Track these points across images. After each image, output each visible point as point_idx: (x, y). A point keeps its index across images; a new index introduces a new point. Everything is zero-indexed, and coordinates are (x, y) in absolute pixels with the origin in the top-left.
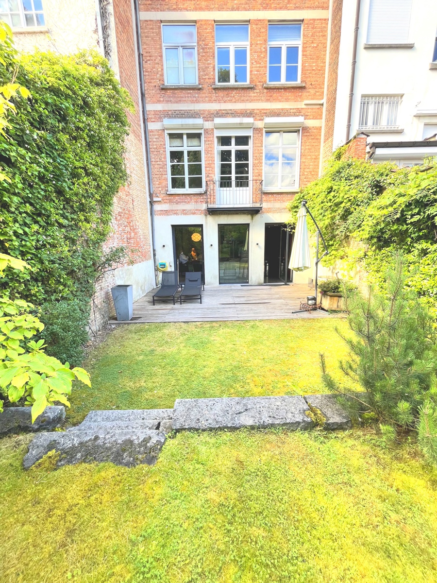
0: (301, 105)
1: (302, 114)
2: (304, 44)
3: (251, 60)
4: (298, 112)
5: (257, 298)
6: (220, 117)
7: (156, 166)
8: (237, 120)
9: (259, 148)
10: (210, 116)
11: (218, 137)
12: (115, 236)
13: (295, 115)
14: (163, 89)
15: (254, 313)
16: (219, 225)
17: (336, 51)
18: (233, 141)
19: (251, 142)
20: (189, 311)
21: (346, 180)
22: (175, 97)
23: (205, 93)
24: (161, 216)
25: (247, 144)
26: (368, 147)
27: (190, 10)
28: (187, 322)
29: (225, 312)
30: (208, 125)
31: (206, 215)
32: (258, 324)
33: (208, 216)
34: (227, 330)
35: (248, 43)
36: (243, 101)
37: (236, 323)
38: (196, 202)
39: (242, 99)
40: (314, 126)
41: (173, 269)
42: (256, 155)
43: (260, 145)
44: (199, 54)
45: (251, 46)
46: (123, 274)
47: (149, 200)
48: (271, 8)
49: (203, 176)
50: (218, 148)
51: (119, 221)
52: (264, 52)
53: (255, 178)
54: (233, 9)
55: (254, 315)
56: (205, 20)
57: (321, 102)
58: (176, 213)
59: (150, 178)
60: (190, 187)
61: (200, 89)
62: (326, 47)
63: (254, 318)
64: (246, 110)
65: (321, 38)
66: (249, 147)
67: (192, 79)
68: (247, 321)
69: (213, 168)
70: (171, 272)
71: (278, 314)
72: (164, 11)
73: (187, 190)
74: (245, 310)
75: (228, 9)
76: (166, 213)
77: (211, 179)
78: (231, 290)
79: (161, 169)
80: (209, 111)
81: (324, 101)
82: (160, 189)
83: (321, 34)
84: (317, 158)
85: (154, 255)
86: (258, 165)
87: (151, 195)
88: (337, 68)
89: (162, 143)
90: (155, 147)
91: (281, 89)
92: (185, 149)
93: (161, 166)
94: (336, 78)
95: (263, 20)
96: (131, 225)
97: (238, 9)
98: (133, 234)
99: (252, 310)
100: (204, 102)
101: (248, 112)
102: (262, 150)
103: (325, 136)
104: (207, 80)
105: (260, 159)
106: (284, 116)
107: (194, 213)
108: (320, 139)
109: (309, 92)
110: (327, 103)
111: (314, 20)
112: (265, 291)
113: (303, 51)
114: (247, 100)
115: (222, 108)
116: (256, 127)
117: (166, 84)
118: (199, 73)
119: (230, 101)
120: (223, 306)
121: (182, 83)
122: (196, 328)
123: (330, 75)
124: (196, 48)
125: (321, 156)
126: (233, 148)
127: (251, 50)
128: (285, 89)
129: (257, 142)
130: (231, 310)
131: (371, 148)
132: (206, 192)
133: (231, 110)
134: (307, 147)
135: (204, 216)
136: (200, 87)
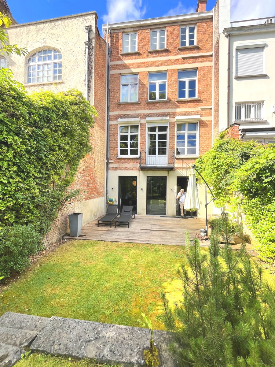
0: (199, 109)
1: (199, 114)
2: (198, 78)
3: (168, 88)
4: (197, 113)
5: (168, 227)
6: (150, 117)
7: (112, 143)
8: (159, 118)
9: (173, 133)
10: (144, 117)
11: (148, 127)
12: (78, 182)
13: (195, 114)
14: (119, 104)
15: (161, 239)
16: (147, 177)
17: (217, 81)
18: (157, 130)
19: (168, 130)
20: (118, 233)
21: (225, 151)
22: (125, 108)
23: (142, 105)
24: (113, 171)
25: (166, 131)
26: (240, 131)
27: (136, 68)
28: (113, 242)
29: (141, 236)
30: (143, 121)
31: (139, 171)
32: (160, 247)
33: (141, 171)
34: (137, 251)
35: (167, 80)
36: (163, 108)
37: (145, 246)
38: (134, 163)
39: (163, 107)
40: (207, 120)
41: (117, 204)
42: (171, 136)
43: (173, 131)
44: (139, 87)
45: (168, 82)
46: (81, 205)
47: (106, 161)
48: (179, 64)
49: (139, 148)
50: (148, 133)
51: (83, 173)
52: (175, 84)
53: (170, 149)
54: (158, 66)
55: (160, 240)
56: (143, 72)
57: (210, 107)
58: (121, 169)
59: (108, 149)
60: (131, 154)
61: (139, 104)
62: (212, 79)
63: (160, 243)
64: (165, 113)
65: (209, 75)
66: (167, 132)
67: (136, 99)
68: (153, 244)
69: (145, 144)
70: (116, 205)
71: (178, 241)
72: (122, 69)
73: (129, 156)
74: (155, 236)
75: (155, 66)
76: (116, 169)
77: (143, 150)
78: (153, 219)
79: (115, 145)
80: (143, 114)
81: (212, 106)
82: (113, 155)
83: (208, 73)
84: (210, 138)
85: (107, 194)
86: (172, 142)
87: (108, 159)
88: (218, 89)
89: (117, 131)
90: (112, 133)
91: (186, 101)
92: (129, 134)
93: (115, 143)
94: (218, 95)
95: (175, 69)
96: (91, 176)
97: (161, 65)
98: (92, 181)
99: (161, 236)
100: (141, 110)
101: (166, 114)
102: (175, 134)
103: (214, 125)
104: (143, 99)
105: (173, 139)
106: (187, 115)
107: (132, 170)
108: (211, 127)
109: (203, 102)
110: (214, 107)
111: (204, 67)
112: (175, 222)
113: (198, 82)
114: (166, 108)
115: (151, 112)
116: (171, 121)
117: (121, 102)
118: (139, 96)
119: (156, 109)
120: (142, 231)
121: (129, 101)
122: (116, 247)
123: (215, 92)
124: (138, 85)
125: (212, 137)
126: (157, 133)
127: (168, 83)
128: (188, 102)
129: (171, 129)
130: (147, 235)
131: (242, 132)
132: (140, 158)
133: (156, 113)
134: (203, 132)
135: (138, 171)
136: (139, 102)
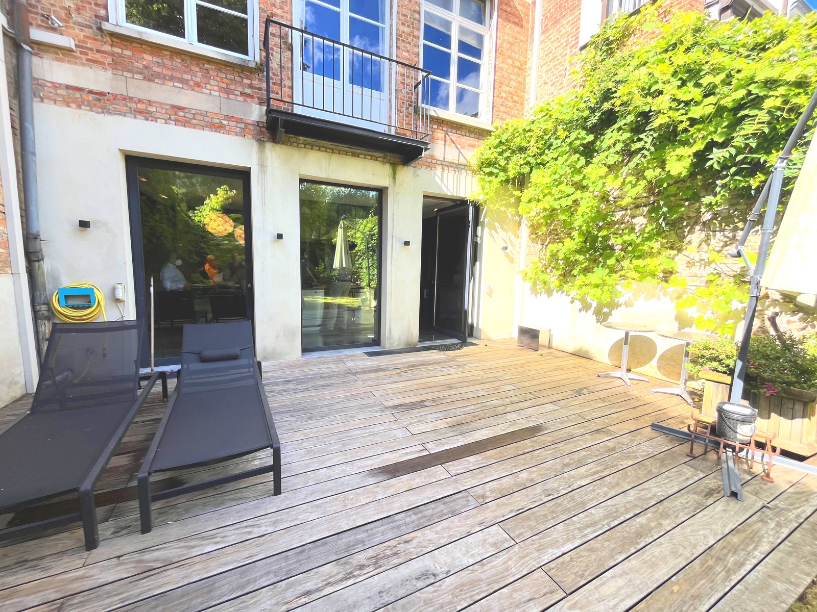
16: (300, 179)
31: (261, 142)
33: (269, 146)
38: (228, 92)
41: (130, 314)
49: (253, 18)
58: (141, 110)
60: (204, 36)
73: (192, 43)
76: (97, 100)
102: (418, 4)
107: (219, 128)
108: (529, 29)
132: (262, 69)
135: (254, 144)
